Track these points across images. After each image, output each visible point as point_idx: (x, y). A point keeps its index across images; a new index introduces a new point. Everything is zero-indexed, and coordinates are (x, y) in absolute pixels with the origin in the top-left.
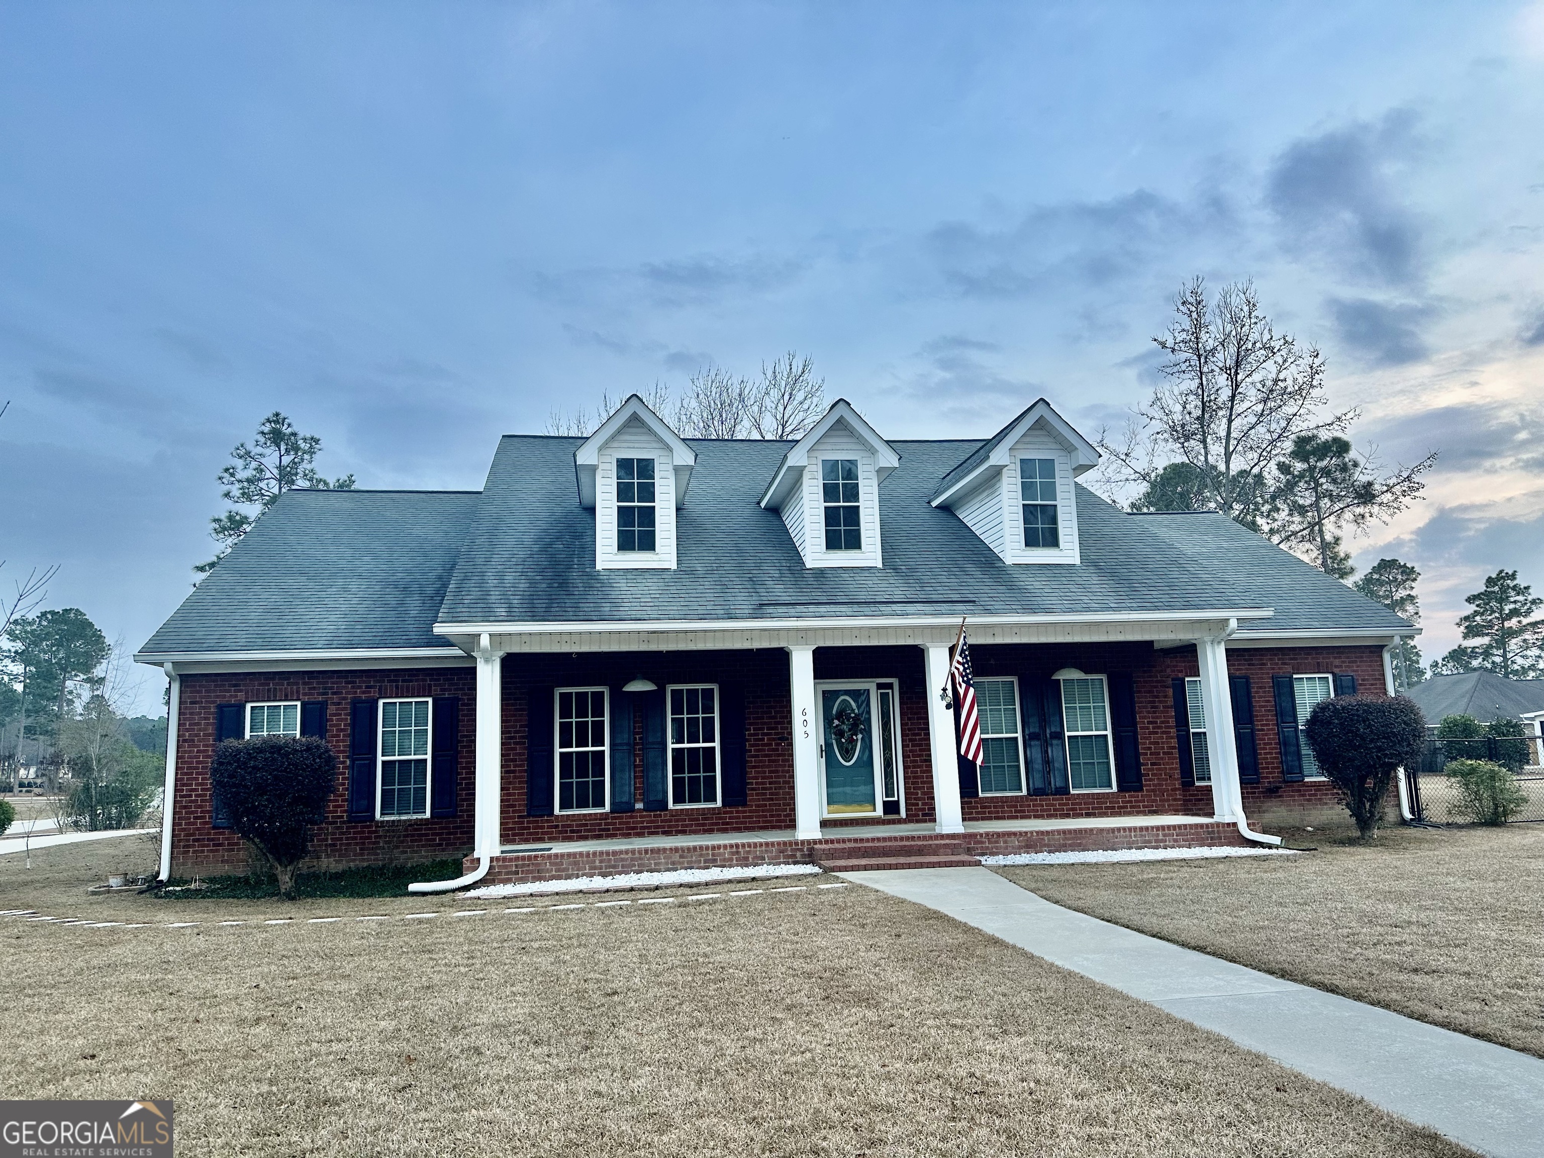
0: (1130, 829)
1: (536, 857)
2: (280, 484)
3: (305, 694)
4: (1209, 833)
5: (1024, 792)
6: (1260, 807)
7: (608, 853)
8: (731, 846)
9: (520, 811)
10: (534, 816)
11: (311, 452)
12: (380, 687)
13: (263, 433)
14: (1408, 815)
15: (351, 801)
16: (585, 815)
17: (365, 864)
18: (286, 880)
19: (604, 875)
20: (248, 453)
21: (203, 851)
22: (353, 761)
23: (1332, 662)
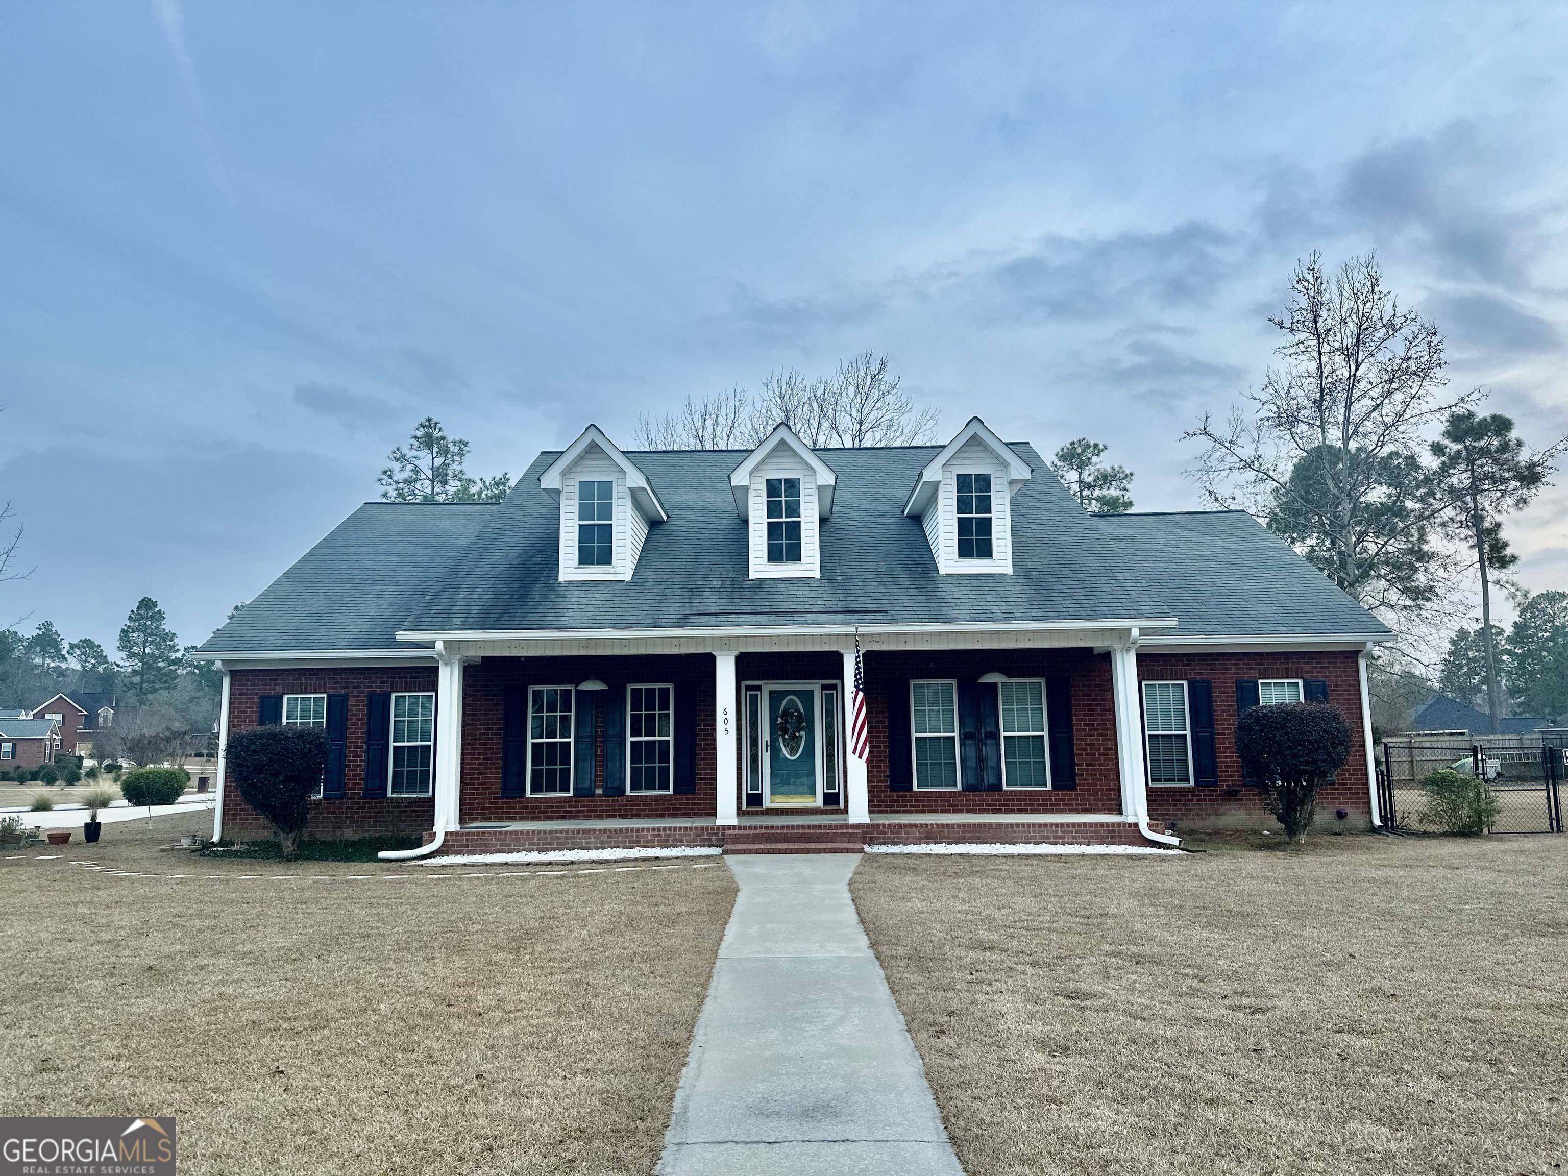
0: (1029, 825)
1: (484, 833)
2: (433, 484)
3: (330, 688)
4: (1109, 831)
5: (959, 788)
6: (1217, 809)
7: (545, 832)
8: (654, 829)
9: (494, 793)
10: (507, 798)
11: (461, 455)
12: (392, 682)
13: (415, 437)
14: (1377, 822)
15: (366, 780)
16: (551, 798)
17: (377, 835)
18: (288, 845)
19: (540, 851)
20: (403, 456)
21: (247, 819)
22: (368, 746)
23: (1301, 668)
